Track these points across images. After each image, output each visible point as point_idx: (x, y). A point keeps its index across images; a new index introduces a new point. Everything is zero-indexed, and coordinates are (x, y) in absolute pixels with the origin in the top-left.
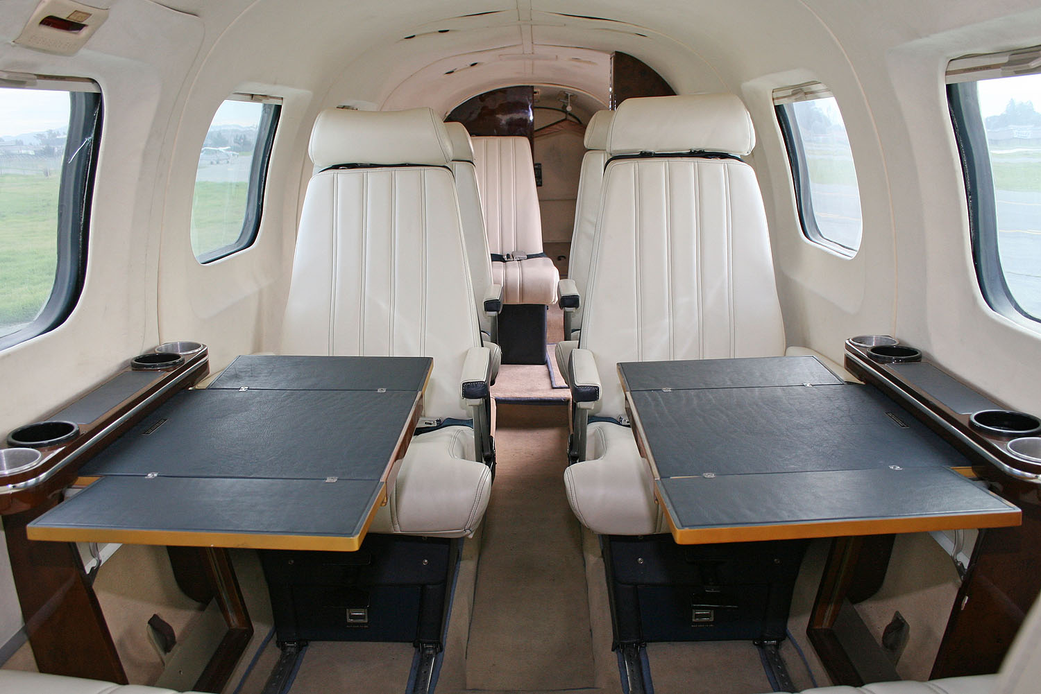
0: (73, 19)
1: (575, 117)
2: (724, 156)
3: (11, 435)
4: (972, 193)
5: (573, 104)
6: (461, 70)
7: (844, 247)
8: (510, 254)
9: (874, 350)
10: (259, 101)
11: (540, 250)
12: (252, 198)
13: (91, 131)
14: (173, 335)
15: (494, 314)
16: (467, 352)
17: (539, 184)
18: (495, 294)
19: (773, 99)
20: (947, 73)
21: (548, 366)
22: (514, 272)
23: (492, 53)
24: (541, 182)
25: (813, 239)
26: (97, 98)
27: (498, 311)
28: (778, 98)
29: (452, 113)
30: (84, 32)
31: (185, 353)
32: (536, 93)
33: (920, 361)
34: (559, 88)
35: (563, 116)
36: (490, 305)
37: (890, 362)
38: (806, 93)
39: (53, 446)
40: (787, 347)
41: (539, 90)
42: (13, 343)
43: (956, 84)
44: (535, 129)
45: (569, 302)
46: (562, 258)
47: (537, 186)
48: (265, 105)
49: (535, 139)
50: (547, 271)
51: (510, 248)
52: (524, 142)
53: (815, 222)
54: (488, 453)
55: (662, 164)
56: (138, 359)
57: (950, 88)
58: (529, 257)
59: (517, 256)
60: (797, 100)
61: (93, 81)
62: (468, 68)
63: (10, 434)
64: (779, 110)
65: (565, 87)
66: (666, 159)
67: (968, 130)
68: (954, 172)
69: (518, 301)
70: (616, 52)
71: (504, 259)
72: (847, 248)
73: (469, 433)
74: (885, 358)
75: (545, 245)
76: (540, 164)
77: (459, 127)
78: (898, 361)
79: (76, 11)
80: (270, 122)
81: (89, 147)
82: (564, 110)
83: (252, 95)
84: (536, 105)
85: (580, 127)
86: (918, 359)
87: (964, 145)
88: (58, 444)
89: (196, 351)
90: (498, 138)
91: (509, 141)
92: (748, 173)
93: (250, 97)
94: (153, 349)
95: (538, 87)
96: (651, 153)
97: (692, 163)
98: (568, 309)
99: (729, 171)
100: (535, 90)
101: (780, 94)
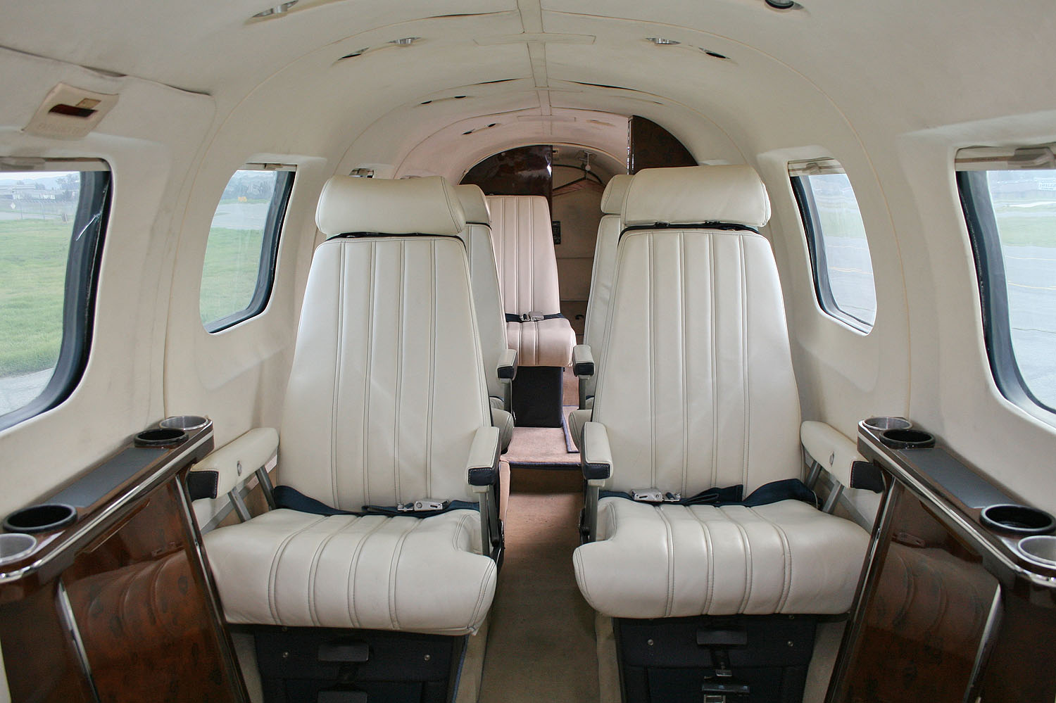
0: (83, 106)
1: (594, 175)
2: (739, 227)
3: (7, 519)
4: (983, 278)
5: (592, 163)
6: (477, 131)
7: (859, 321)
8: (527, 314)
9: (887, 434)
10: (273, 169)
11: (557, 310)
12: (264, 265)
13: (100, 208)
14: (179, 409)
15: (507, 380)
16: (476, 431)
17: (557, 241)
18: (509, 359)
19: (789, 171)
20: (956, 161)
21: (563, 429)
22: (530, 334)
23: (511, 115)
24: (560, 240)
25: (829, 312)
26: (107, 176)
27: (512, 378)
28: (793, 170)
29: (470, 171)
30: (93, 117)
31: (190, 429)
32: (555, 152)
33: (933, 447)
34: (578, 148)
35: (581, 175)
36: (504, 372)
37: (903, 447)
38: (820, 168)
39: (49, 532)
40: (802, 422)
41: (558, 149)
42: (13, 422)
43: (966, 172)
44: (554, 188)
45: (585, 369)
46: (580, 317)
47: (555, 243)
48: (279, 173)
49: (553, 198)
50: (563, 333)
51: (527, 308)
52: (542, 202)
53: (831, 294)
54: (496, 538)
55: (677, 236)
56: (142, 435)
57: (959, 175)
58: (546, 317)
59: (534, 317)
60: (811, 174)
61: (103, 160)
62: (486, 128)
63: (5, 519)
64: (795, 181)
65: (583, 147)
66: (681, 230)
67: (979, 217)
68: (965, 257)
69: (534, 364)
70: (634, 116)
71: (520, 319)
72: (862, 322)
73: (475, 516)
74: (897, 443)
75: (562, 303)
76: (559, 222)
77: (475, 189)
78: (910, 447)
79: (85, 99)
80: (283, 189)
81: (97, 224)
82: (583, 168)
83: (265, 165)
84: (555, 163)
85: (600, 185)
86: (931, 445)
87: (975, 231)
88: (55, 530)
89: (202, 426)
90: (516, 198)
91: (528, 200)
92: (764, 245)
93: (264, 166)
94: (157, 424)
95: (557, 147)
96: (665, 224)
97: (706, 236)
98: (583, 377)
99: (744, 244)
100: (554, 149)
101: (796, 166)
